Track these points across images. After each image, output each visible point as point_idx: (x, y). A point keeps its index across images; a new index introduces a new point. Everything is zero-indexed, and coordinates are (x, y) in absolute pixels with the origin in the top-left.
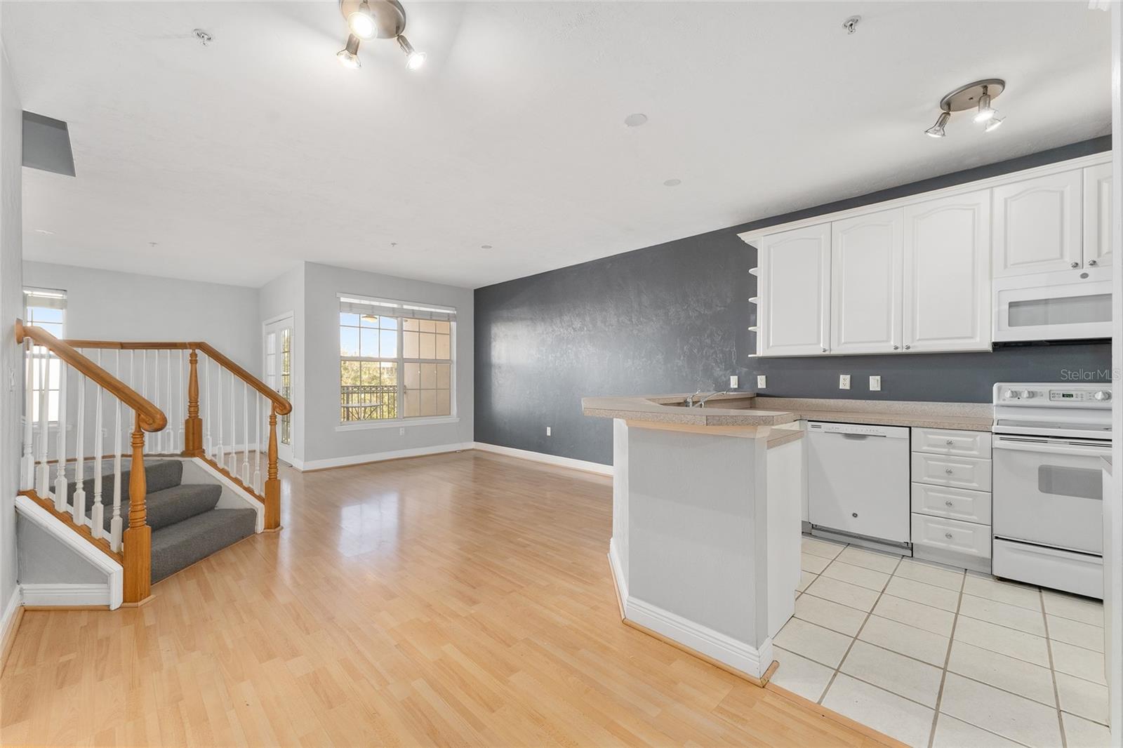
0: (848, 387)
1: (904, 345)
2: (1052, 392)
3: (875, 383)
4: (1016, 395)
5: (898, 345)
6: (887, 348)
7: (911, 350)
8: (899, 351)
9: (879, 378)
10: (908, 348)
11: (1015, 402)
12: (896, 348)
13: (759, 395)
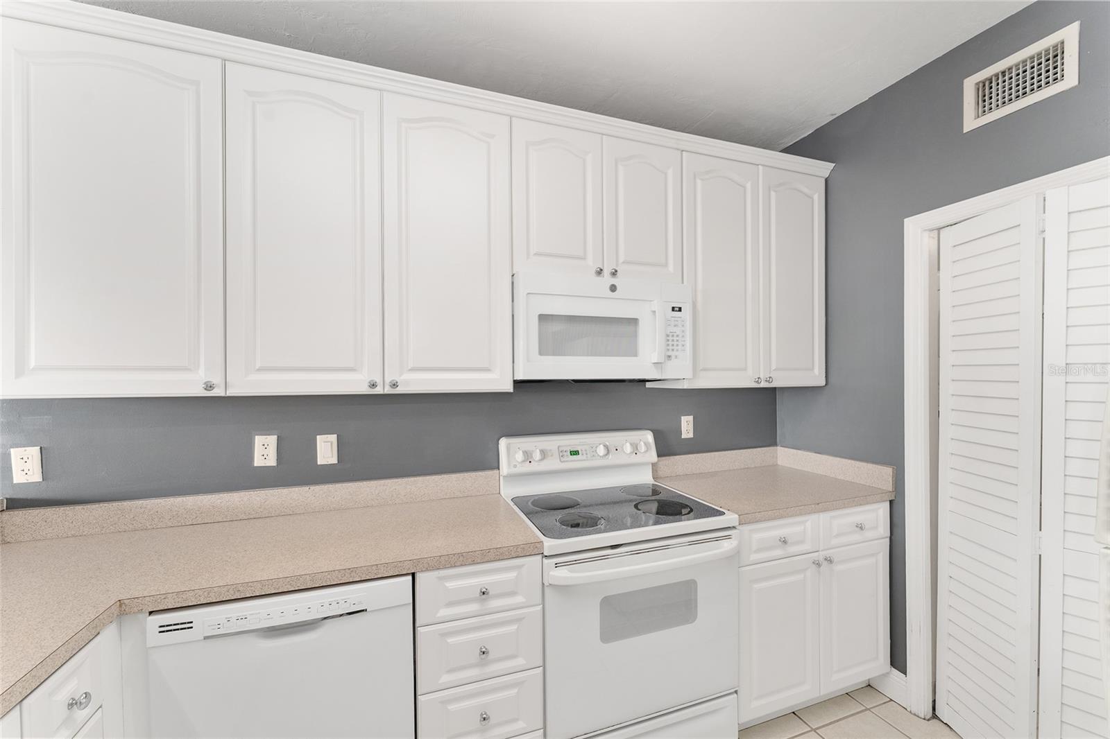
0: (272, 461)
1: (388, 380)
2: (561, 449)
3: (326, 450)
4: (528, 457)
5: (378, 380)
6: (355, 383)
7: (400, 390)
8: (379, 390)
9: (333, 438)
10: (394, 385)
11: (527, 468)
12: (373, 385)
13: (14, 504)
